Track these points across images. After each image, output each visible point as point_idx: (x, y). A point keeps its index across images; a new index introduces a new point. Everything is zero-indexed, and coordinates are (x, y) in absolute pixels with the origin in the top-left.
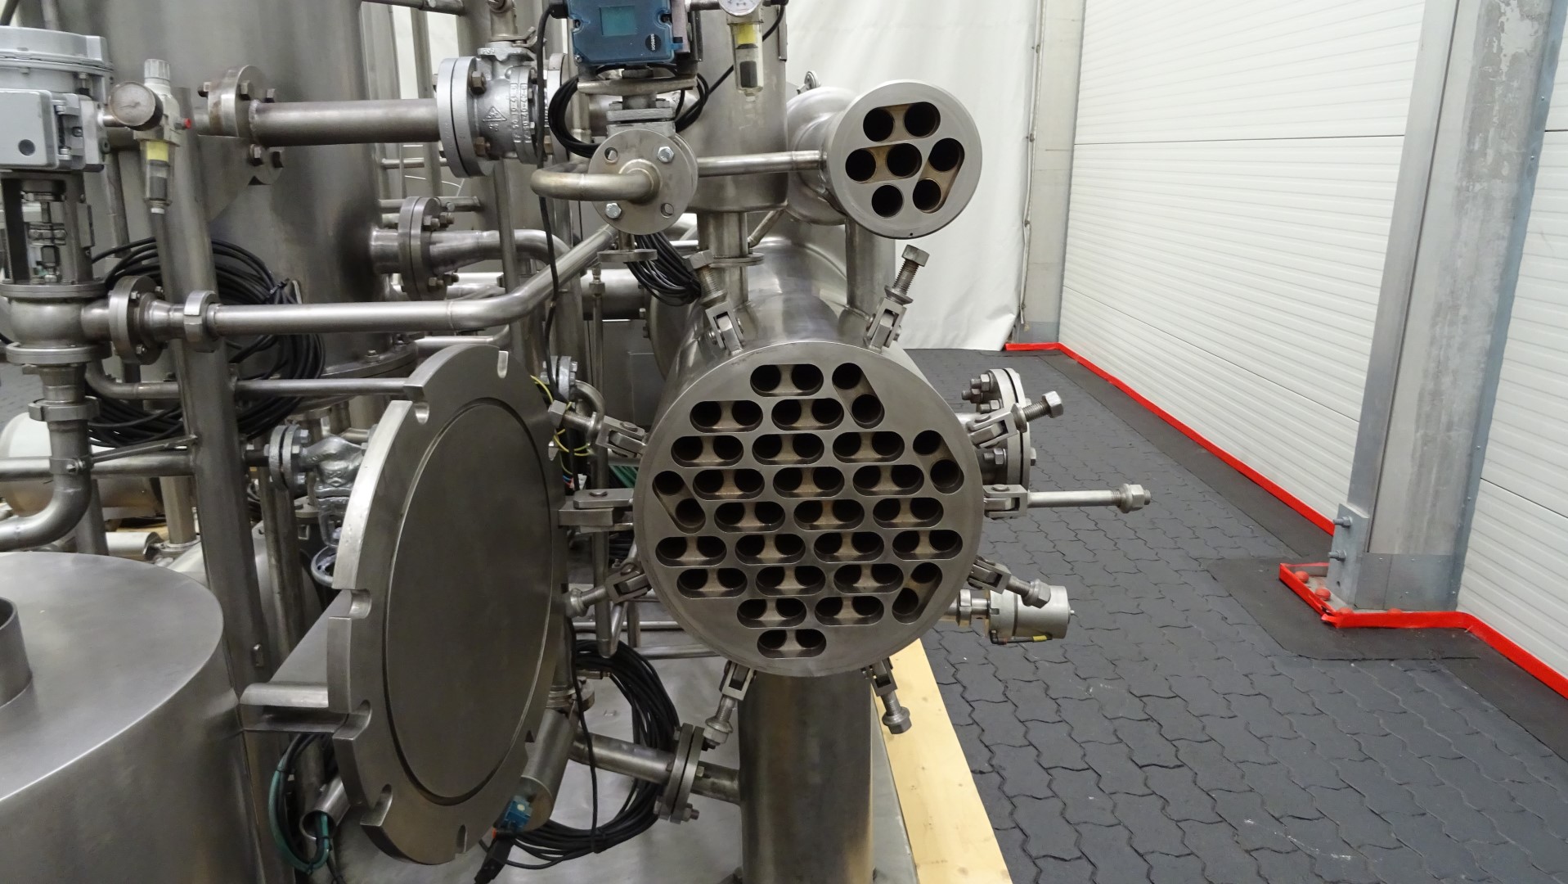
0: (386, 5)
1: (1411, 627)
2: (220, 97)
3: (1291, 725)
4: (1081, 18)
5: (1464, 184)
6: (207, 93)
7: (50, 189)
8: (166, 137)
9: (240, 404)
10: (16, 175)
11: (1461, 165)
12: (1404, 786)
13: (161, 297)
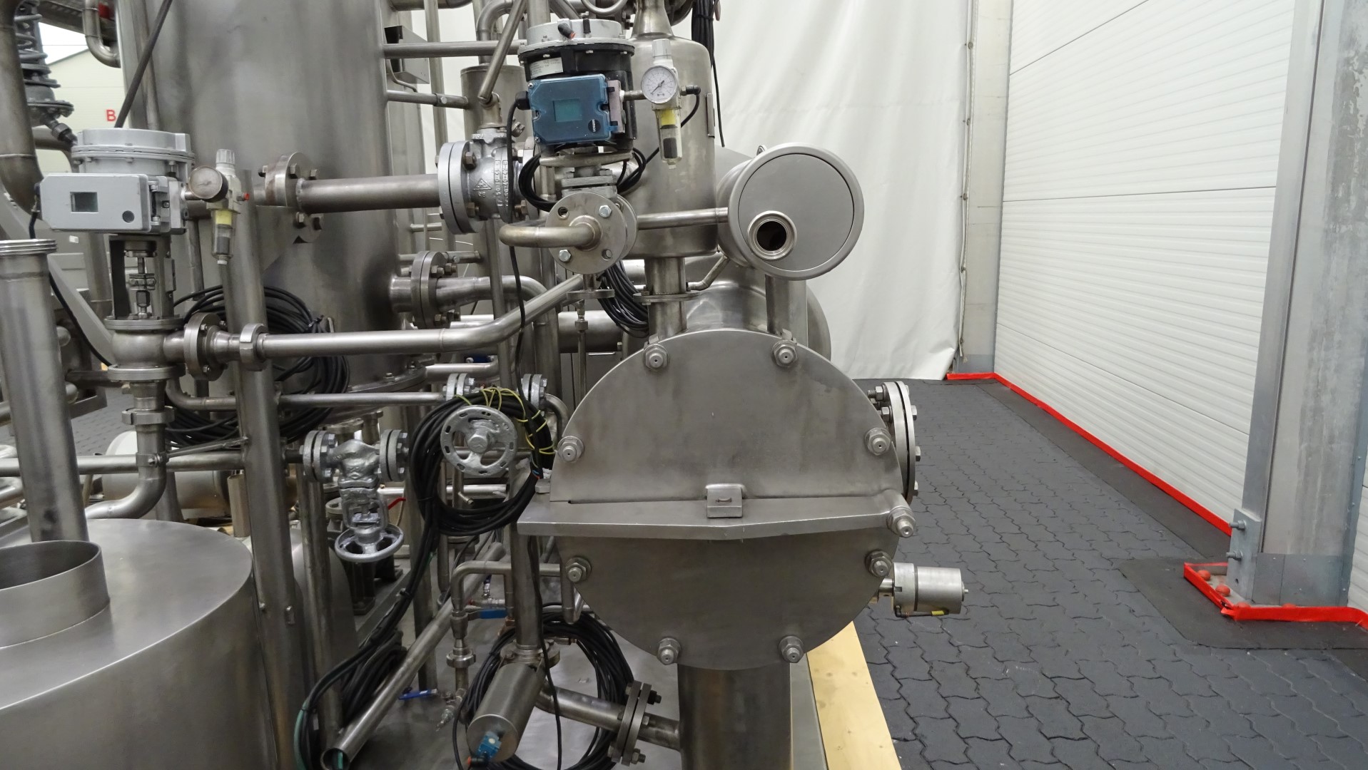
0: (415, 104)
1: (1305, 620)
2: (274, 177)
3: (1188, 706)
4: (1005, 95)
5: (1331, 226)
6: (265, 174)
7: (145, 248)
8: (230, 207)
9: (283, 413)
10: (121, 238)
11: (1327, 210)
12: (1291, 761)
13: (225, 329)
